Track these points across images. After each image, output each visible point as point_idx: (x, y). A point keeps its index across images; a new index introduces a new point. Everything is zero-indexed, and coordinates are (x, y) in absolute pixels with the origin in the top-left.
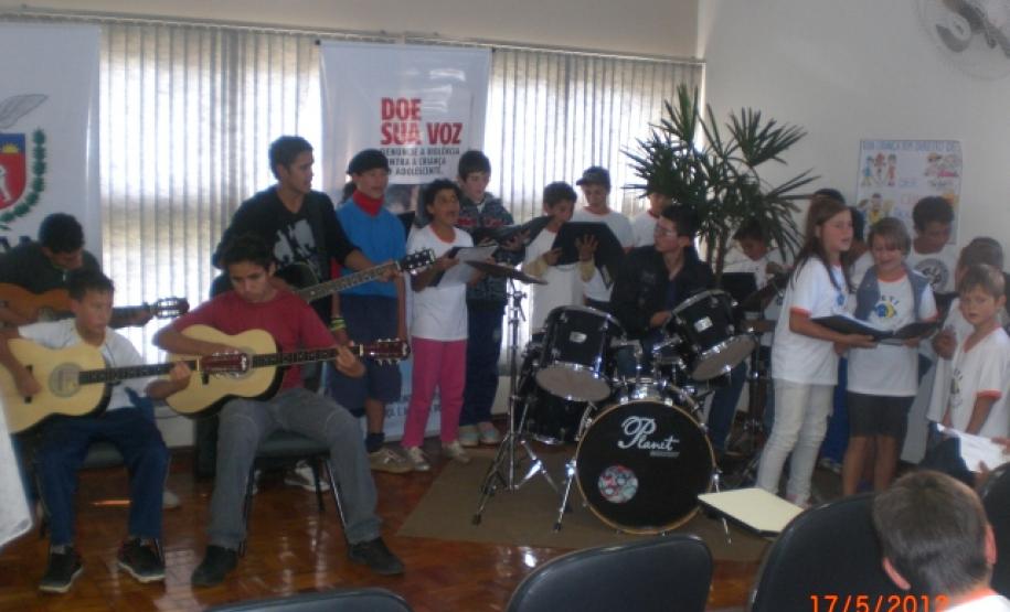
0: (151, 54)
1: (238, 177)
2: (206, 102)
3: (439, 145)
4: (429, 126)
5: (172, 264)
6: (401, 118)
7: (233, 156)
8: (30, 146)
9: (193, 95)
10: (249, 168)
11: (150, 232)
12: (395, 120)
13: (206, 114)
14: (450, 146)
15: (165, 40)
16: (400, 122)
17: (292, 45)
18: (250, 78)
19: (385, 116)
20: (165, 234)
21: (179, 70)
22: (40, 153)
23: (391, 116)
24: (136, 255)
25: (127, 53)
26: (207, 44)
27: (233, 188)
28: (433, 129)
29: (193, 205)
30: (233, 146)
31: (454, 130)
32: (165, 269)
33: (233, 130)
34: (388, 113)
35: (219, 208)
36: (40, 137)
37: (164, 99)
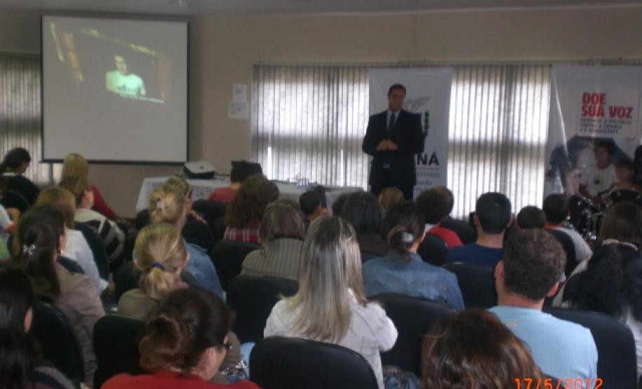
0: (474, 78)
1: (511, 132)
2: (497, 99)
3: (616, 118)
4: (611, 108)
5: (478, 170)
6: (593, 102)
7: (508, 123)
8: (423, 118)
9: (491, 96)
10: (516, 128)
11: (470, 156)
12: (590, 104)
13: (497, 104)
14: (624, 119)
15: (480, 72)
16: (593, 106)
17: (539, 70)
18: (518, 87)
19: (584, 101)
20: (476, 157)
21: (486, 86)
22: (427, 121)
23: (588, 101)
24: (463, 165)
25: (464, 80)
26: (499, 73)
27: (507, 137)
28: (613, 110)
29: (489, 145)
30: (508, 118)
31: (627, 111)
32: (475, 172)
33: (509, 111)
34: (586, 100)
35: (500, 147)
36: (427, 114)
37: (479, 98)
